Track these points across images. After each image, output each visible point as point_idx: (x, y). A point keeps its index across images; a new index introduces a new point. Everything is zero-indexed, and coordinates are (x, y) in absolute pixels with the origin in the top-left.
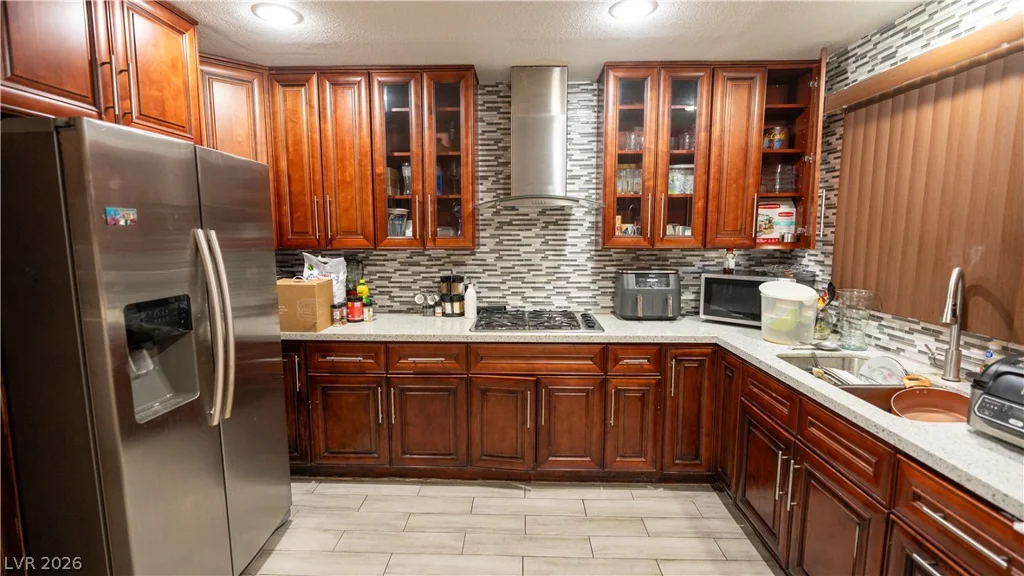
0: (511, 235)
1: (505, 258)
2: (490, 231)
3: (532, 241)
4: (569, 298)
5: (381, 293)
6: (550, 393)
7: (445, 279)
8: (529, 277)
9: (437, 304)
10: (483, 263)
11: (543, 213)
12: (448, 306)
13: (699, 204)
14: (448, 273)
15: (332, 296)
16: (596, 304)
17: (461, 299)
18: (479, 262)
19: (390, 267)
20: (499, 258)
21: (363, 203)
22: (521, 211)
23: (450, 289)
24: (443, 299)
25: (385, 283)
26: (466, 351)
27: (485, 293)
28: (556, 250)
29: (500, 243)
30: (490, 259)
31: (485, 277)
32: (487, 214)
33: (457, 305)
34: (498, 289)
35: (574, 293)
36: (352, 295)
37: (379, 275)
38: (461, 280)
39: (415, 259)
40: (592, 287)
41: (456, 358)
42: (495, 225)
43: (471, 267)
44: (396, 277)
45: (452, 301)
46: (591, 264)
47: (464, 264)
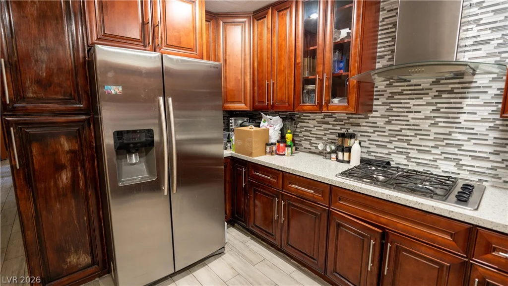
0: (401, 103)
1: (393, 122)
2: (383, 100)
3: (422, 109)
5: (306, 140)
6: (398, 250)
7: (342, 136)
8: (415, 141)
9: (335, 152)
10: (374, 125)
11: (437, 82)
12: (340, 154)
14: (343, 131)
16: (496, 177)
17: (349, 150)
18: (370, 125)
19: (312, 124)
20: (389, 122)
22: (413, 82)
23: (343, 142)
24: (338, 149)
25: (308, 134)
26: (332, 191)
27: (373, 148)
28: (449, 118)
29: (390, 110)
30: (381, 122)
31: (374, 137)
32: (380, 84)
33: (346, 154)
34: (385, 147)
35: (466, 161)
37: (305, 128)
38: (352, 136)
39: (327, 119)
40: (492, 158)
41: (323, 193)
42: (387, 95)
43: (364, 127)
44: (314, 131)
45: (343, 151)
46: (494, 134)
47: (359, 125)
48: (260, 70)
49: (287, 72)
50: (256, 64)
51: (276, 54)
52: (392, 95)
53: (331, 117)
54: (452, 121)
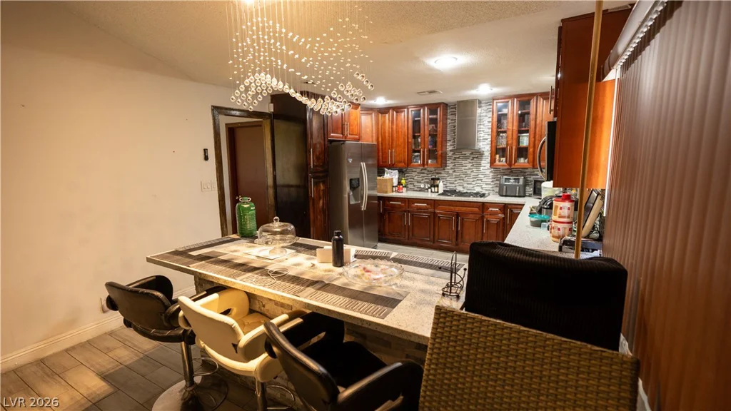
0: (459, 162)
1: (456, 171)
2: (451, 161)
3: (467, 165)
4: (482, 188)
5: (410, 183)
6: (462, 219)
7: (433, 179)
8: (465, 179)
9: (429, 188)
10: (448, 173)
11: (472, 154)
12: (433, 189)
13: (531, 150)
14: (434, 177)
15: (393, 183)
16: (493, 190)
17: (438, 186)
18: (446, 173)
19: (414, 174)
20: (454, 171)
21: (404, 152)
22: (463, 153)
23: (434, 183)
24: (431, 186)
25: (412, 180)
26: (434, 203)
27: (448, 185)
29: (455, 165)
30: (451, 171)
31: (448, 179)
32: (450, 154)
33: (436, 188)
34: (453, 183)
35: (484, 186)
36: (400, 183)
37: (410, 177)
38: (438, 179)
39: (423, 171)
40: (492, 183)
41: (431, 205)
42: (453, 158)
43: (444, 175)
44: (416, 178)
45: (434, 187)
46: (492, 174)
47: (440, 173)
48: (384, 144)
49: (403, 145)
50: (380, 139)
51: (395, 136)
52: (455, 159)
53: (425, 169)
54: (478, 168)
